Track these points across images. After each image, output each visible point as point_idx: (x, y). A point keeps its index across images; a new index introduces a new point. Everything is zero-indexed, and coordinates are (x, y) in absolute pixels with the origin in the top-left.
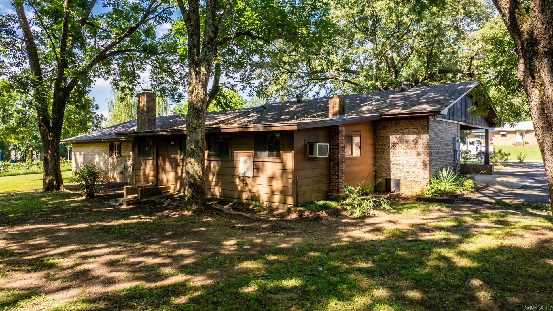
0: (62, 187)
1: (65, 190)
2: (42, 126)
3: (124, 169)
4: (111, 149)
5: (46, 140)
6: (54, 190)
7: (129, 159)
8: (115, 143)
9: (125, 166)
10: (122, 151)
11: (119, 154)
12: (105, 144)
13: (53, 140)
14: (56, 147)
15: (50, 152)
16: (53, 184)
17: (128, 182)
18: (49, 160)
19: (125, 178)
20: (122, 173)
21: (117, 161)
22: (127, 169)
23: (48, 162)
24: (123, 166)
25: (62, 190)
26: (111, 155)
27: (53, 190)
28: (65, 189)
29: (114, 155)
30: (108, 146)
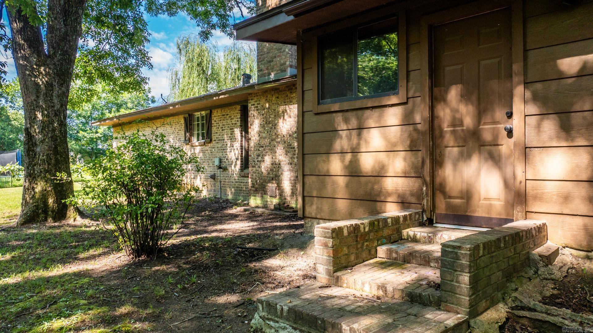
0: (71, 213)
1: (80, 221)
2: (21, 47)
3: (220, 167)
4: (189, 127)
5: (29, 83)
6: (50, 219)
7: (232, 146)
8: (198, 114)
9: (221, 161)
10: (214, 129)
11: (208, 137)
12: (175, 119)
13: (49, 86)
14: (57, 107)
15: (39, 116)
16: (45, 203)
17: (230, 197)
18: (39, 137)
19: (222, 190)
20: (213, 177)
21: (203, 151)
22: (225, 169)
23: (35, 145)
24: (217, 163)
25: (71, 221)
26: (188, 141)
27: (46, 220)
28: (78, 218)
29: (194, 140)
30: (182, 121)
